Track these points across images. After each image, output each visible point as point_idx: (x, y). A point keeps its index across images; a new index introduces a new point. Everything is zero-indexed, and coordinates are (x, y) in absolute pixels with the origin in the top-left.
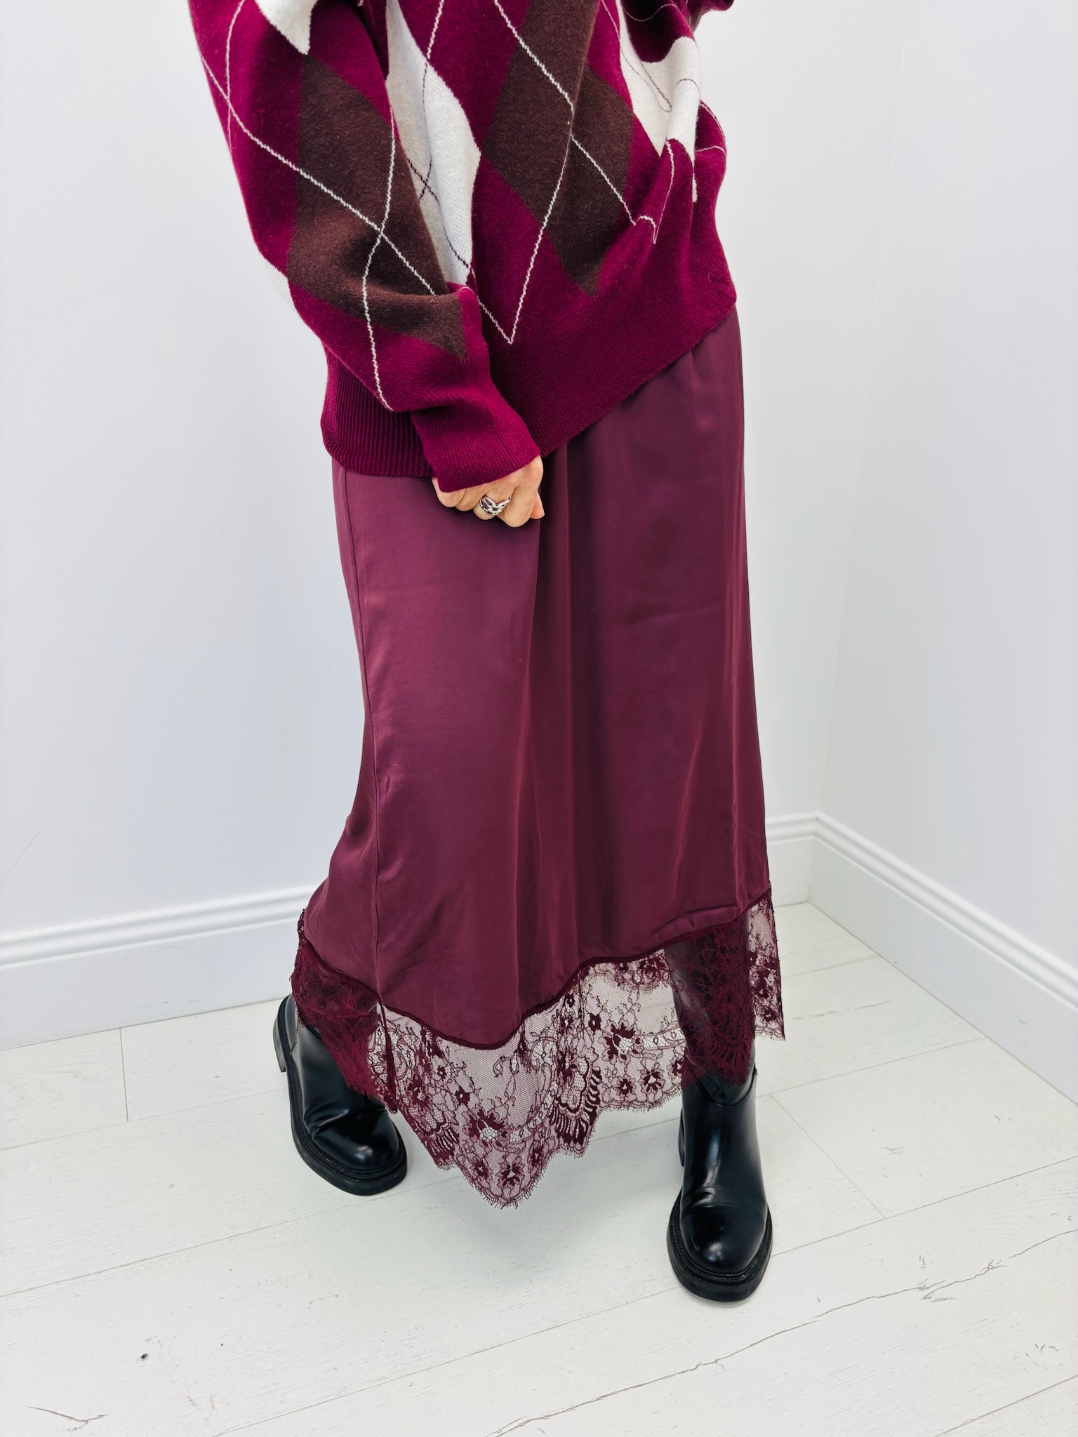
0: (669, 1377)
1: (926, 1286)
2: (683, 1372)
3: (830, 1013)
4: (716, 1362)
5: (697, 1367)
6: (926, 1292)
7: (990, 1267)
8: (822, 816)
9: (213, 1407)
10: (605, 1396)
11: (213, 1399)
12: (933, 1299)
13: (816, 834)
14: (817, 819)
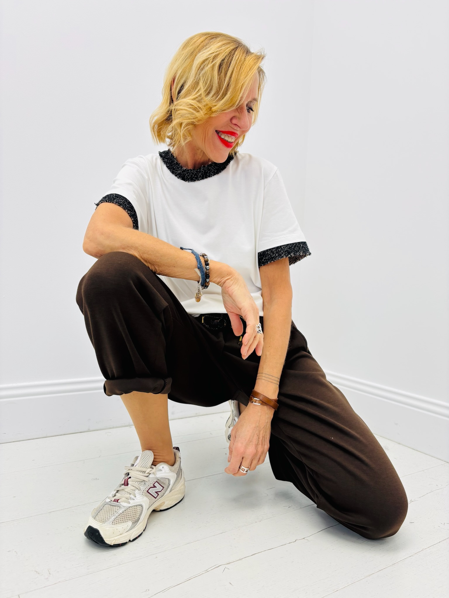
0: (283, 545)
2: (289, 543)
4: (304, 538)
5: (295, 541)
9: (50, 574)
10: (255, 554)
11: (49, 570)
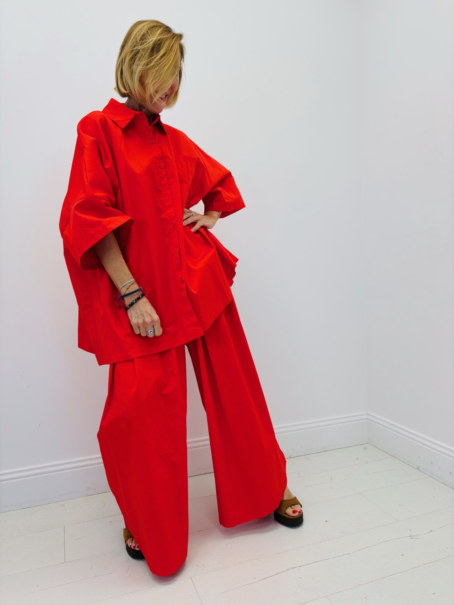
1: (412, 535)
3: (378, 472)
6: (412, 537)
7: (431, 531)
8: (369, 413)
10: (316, 562)
12: (414, 538)
13: (368, 419)
14: (368, 414)
